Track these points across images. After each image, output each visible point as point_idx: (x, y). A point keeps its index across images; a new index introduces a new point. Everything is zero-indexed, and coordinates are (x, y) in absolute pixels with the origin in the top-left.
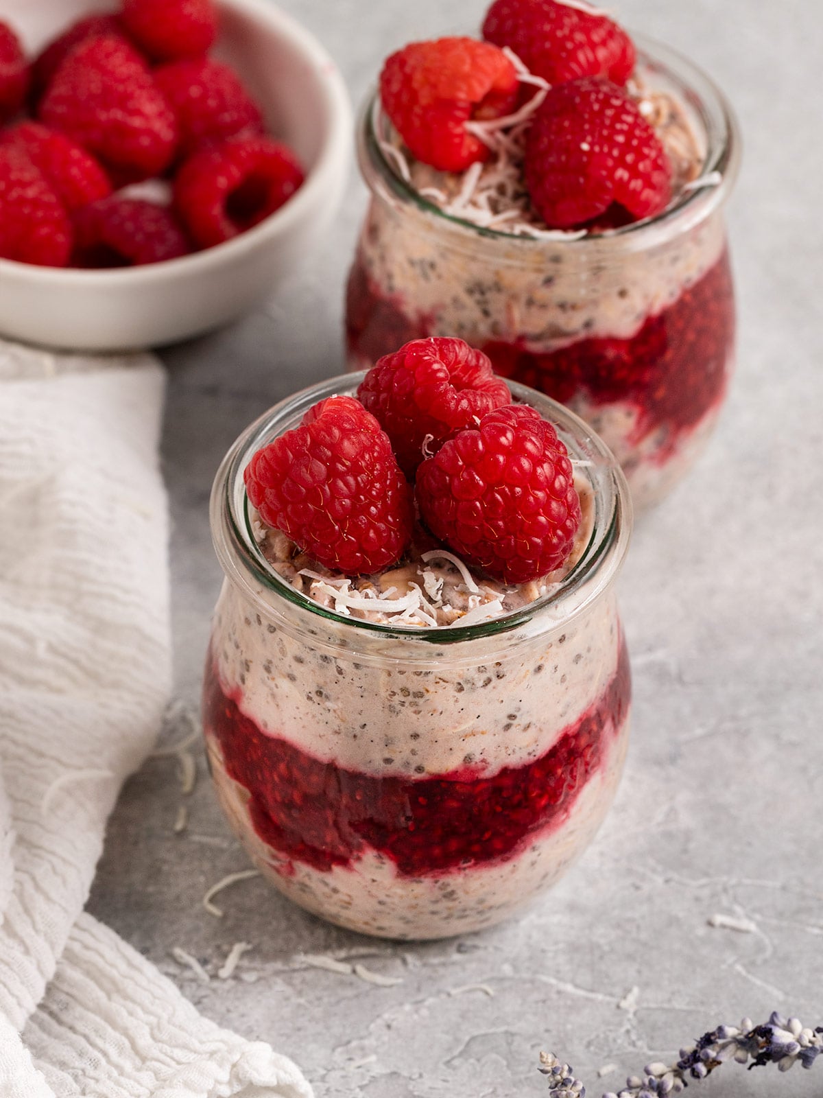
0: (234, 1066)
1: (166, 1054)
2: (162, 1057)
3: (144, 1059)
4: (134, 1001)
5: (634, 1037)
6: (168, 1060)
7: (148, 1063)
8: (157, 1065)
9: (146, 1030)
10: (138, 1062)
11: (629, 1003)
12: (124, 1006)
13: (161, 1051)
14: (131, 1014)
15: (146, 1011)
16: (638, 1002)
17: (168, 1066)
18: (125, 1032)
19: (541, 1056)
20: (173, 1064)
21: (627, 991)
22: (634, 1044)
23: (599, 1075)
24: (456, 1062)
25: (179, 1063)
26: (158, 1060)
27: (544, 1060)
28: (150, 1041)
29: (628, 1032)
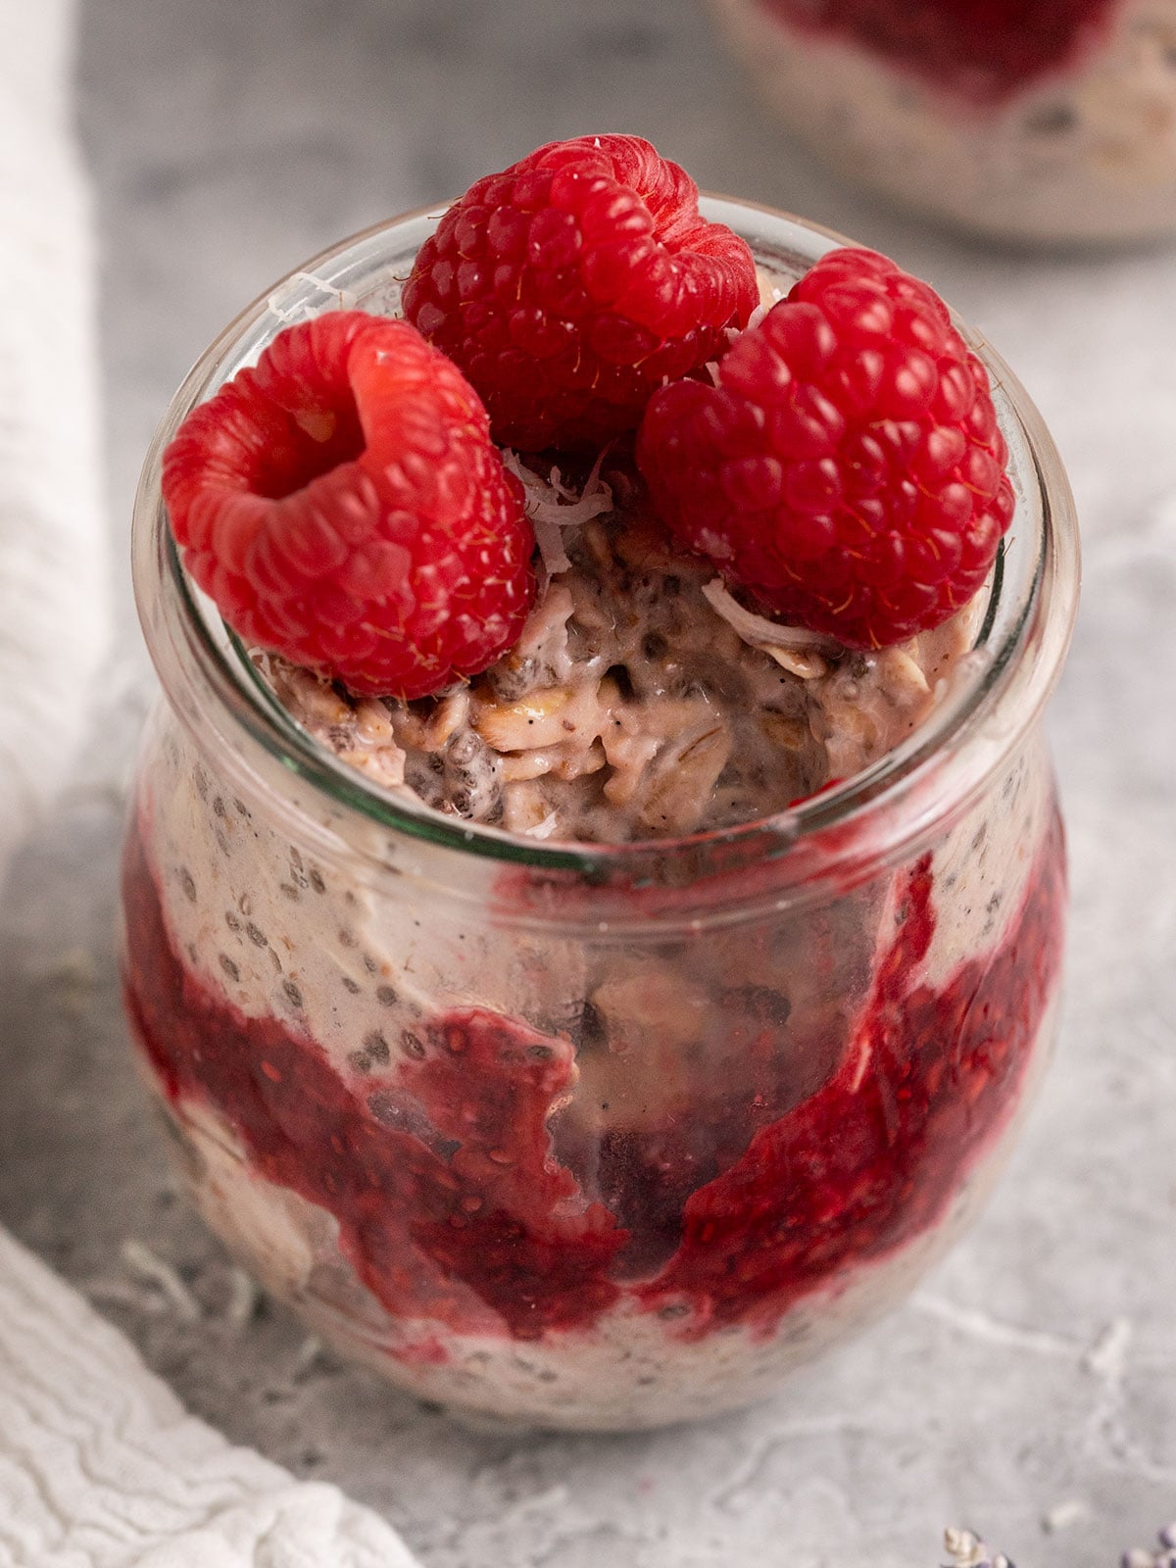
0: (263, 1540)
1: (114, 1513)
2: (106, 1520)
3: (66, 1522)
4: (40, 1386)
5: (1119, 1435)
6: (120, 1527)
7: (77, 1534)
8: (94, 1538)
9: (70, 1455)
10: (54, 1527)
11: (1109, 1359)
12: (22, 1401)
13: (103, 1505)
14: (36, 1418)
15: (67, 1411)
16: (1130, 1353)
17: (120, 1538)
18: (26, 1463)
19: (948, 1539)
20: (131, 1535)
21: (1104, 1331)
22: (1119, 1453)
23: (1046, 1527)
24: (739, 1501)
25: (143, 1531)
26: (96, 1526)
27: (954, 1547)
28: (79, 1481)
29: (1107, 1426)
